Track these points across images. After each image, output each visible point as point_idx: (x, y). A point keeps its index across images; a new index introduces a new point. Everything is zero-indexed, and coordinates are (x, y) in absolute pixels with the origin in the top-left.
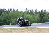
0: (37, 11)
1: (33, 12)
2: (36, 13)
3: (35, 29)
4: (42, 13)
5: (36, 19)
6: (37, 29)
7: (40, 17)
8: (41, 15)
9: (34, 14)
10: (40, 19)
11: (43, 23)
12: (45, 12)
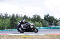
0: (7, 15)
1: (2, 16)
2: (6, 17)
3: (3, 36)
4: (13, 17)
5: (6, 25)
6: (6, 37)
7: (11, 22)
8: (11, 20)
9: (4, 18)
10: (11, 25)
11: (14, 29)
12: (17, 17)
